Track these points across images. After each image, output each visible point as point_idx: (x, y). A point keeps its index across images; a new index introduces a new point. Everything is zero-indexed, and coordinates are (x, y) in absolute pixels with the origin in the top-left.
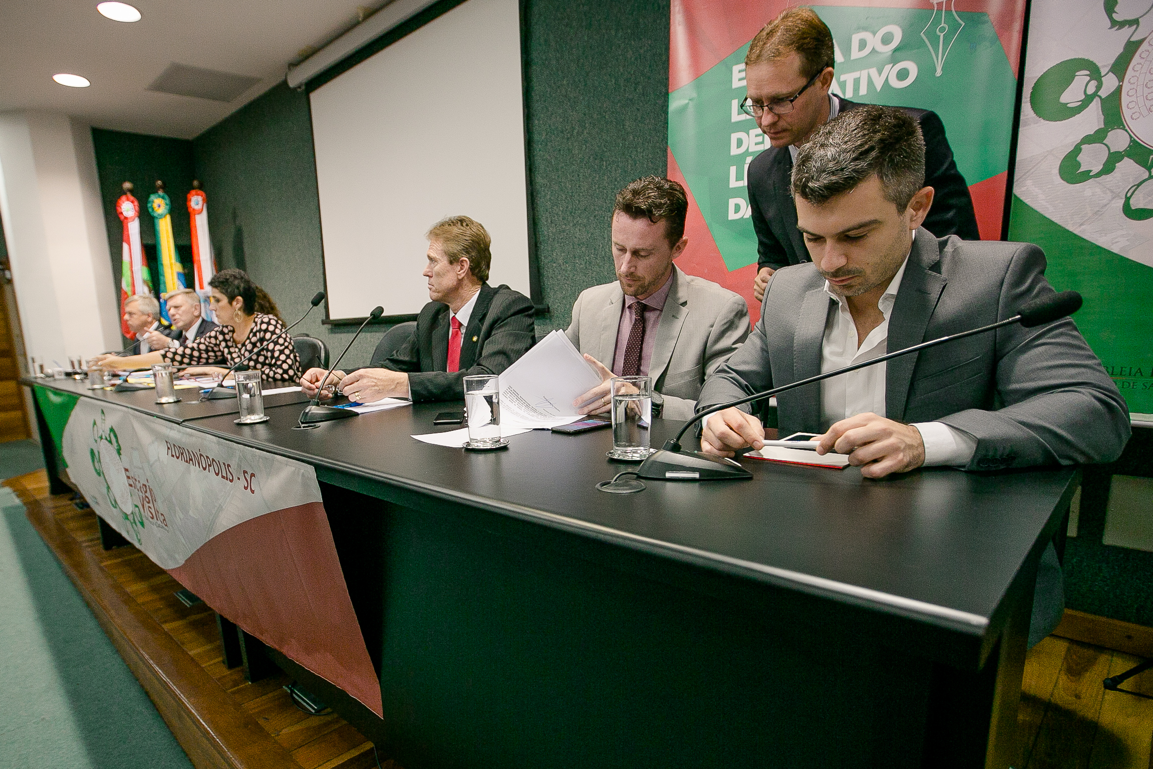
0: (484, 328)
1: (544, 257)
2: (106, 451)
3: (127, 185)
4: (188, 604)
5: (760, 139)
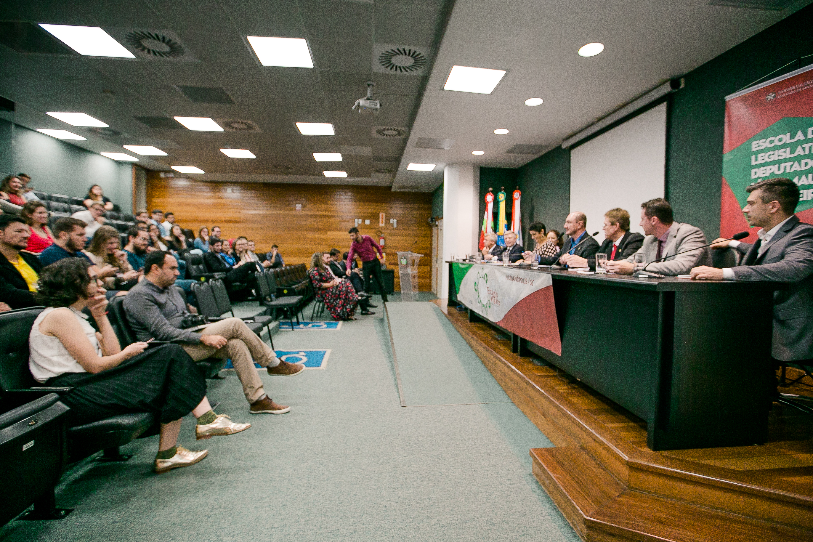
0: (624, 246)
2: (482, 282)
3: (491, 189)
4: (499, 339)
5: (764, 172)
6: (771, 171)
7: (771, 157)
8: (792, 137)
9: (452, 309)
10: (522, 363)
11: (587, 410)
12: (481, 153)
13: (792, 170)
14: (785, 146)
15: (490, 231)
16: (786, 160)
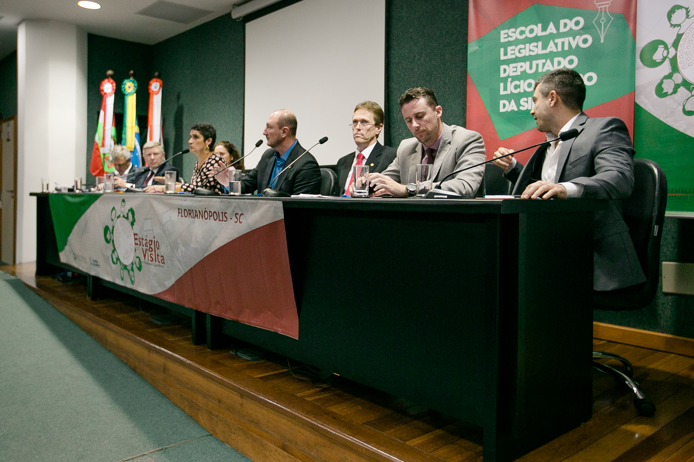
1: (394, 132)
2: (121, 225)
3: (110, 72)
4: (159, 323)
5: (515, 69)
6: (523, 69)
7: (521, 51)
8: (544, 29)
9: (47, 280)
10: (221, 361)
11: (367, 423)
12: (96, 6)
13: (544, 70)
14: (537, 39)
15: (110, 142)
16: (538, 57)
